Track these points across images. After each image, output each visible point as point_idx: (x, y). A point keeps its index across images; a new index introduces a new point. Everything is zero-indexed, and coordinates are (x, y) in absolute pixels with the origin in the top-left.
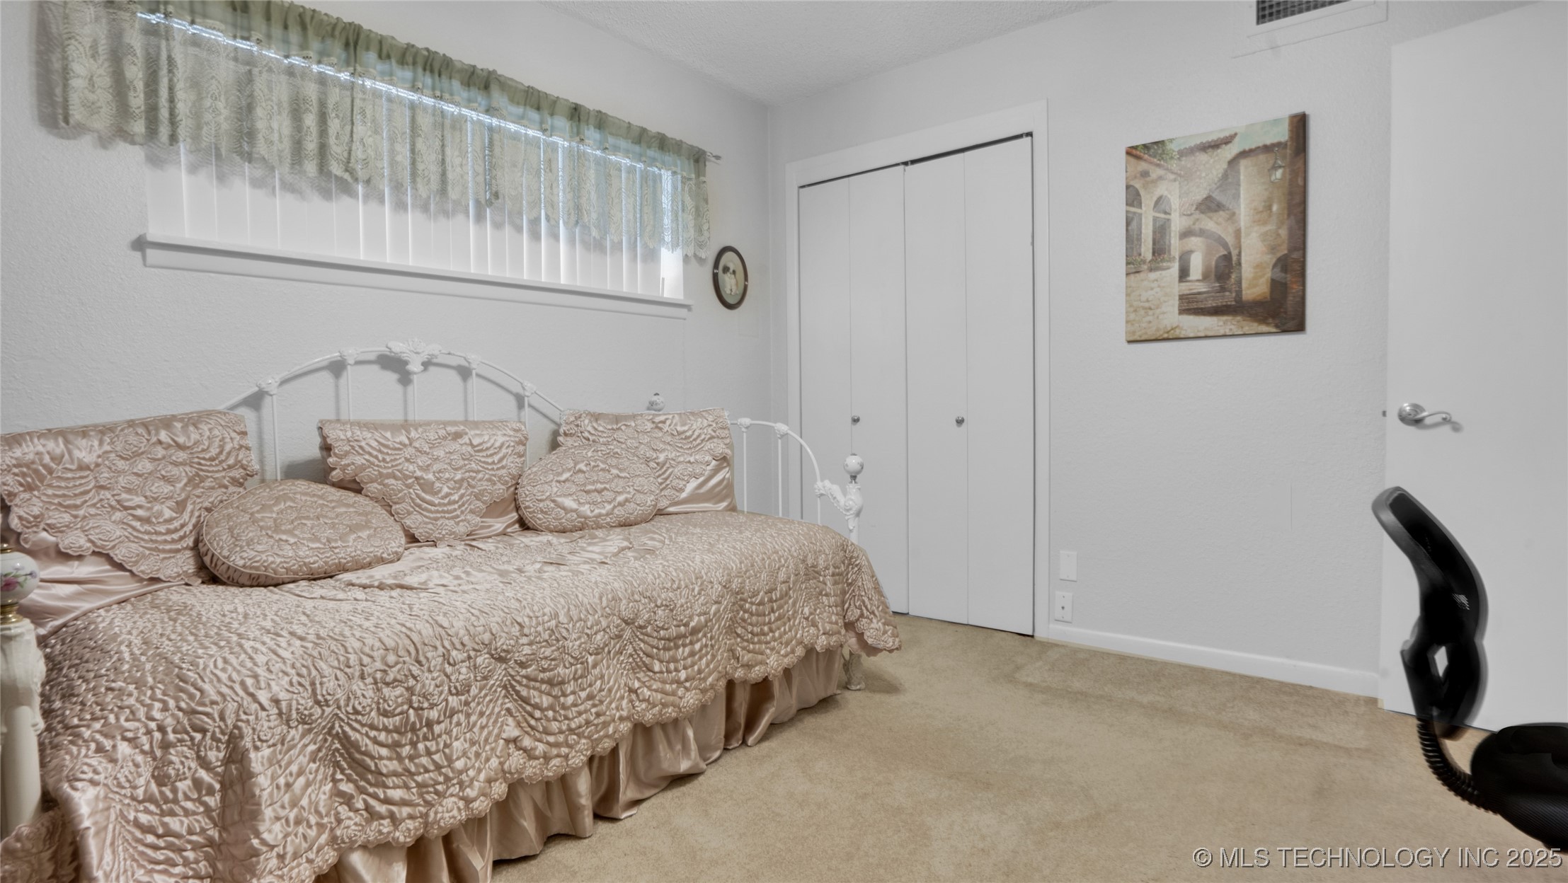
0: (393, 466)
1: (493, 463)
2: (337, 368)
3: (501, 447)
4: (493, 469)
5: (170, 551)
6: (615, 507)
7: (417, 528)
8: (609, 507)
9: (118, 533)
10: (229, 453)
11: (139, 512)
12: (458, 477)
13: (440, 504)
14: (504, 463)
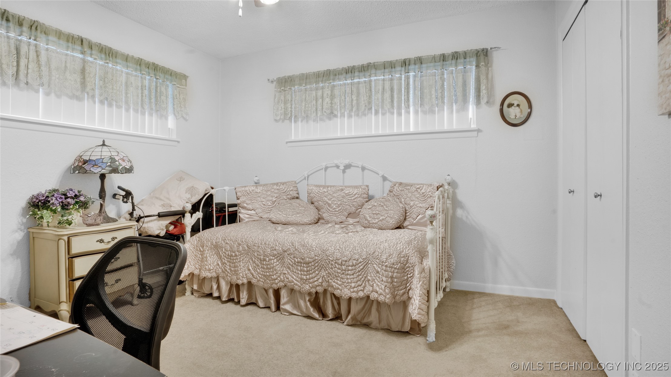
0: (320, 198)
1: (351, 200)
2: (326, 168)
3: (355, 195)
4: (351, 202)
5: (267, 212)
6: (379, 221)
7: (325, 217)
8: (377, 221)
9: (258, 207)
10: (288, 191)
11: (264, 203)
12: (339, 203)
13: (332, 211)
14: (355, 200)
